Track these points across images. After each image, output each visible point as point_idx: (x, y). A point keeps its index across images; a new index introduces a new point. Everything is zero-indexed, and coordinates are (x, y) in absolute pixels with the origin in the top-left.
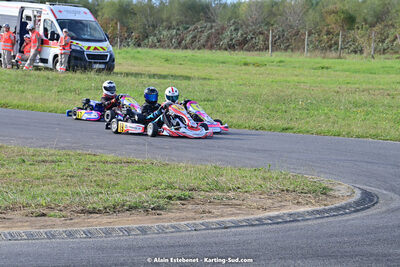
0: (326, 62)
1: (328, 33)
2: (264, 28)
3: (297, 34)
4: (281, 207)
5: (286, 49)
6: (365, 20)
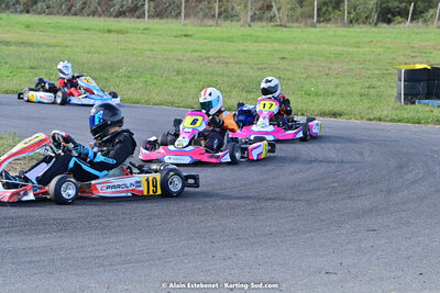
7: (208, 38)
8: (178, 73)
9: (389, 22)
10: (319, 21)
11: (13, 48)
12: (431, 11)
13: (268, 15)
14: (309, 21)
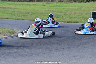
7: (49, 6)
8: (43, 14)
11: (6, 9)
13: (62, 1)
14: (71, 2)
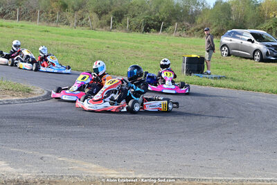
0: (48, 28)
1: (52, 13)
2: (15, 7)
3: (35, 11)
4: (3, 97)
5: (28, 20)
6: (73, 7)
9: (148, 31)
10: (113, 28)
12: (170, 27)
13: (80, 22)
14: (108, 28)
